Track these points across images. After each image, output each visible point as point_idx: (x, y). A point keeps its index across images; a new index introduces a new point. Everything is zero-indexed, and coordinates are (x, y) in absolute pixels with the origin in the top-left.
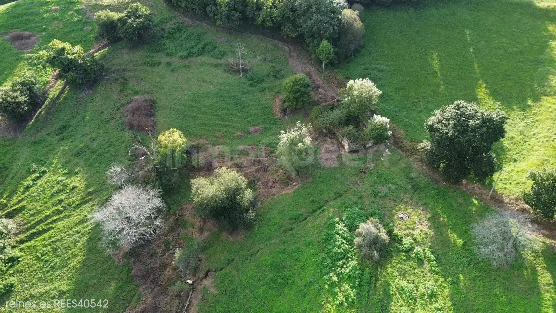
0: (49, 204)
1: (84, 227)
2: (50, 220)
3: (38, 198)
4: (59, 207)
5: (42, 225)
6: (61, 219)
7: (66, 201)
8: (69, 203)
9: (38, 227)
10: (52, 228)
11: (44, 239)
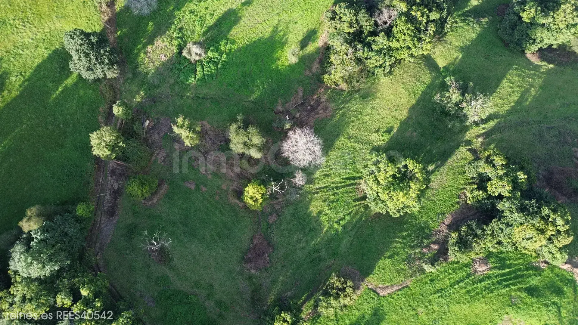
0: (340, 195)
1: (327, 171)
2: (343, 184)
3: (345, 203)
4: (336, 191)
5: (347, 183)
6: (337, 183)
7: (331, 193)
8: (329, 191)
9: (350, 183)
10: (343, 179)
11: (349, 173)
